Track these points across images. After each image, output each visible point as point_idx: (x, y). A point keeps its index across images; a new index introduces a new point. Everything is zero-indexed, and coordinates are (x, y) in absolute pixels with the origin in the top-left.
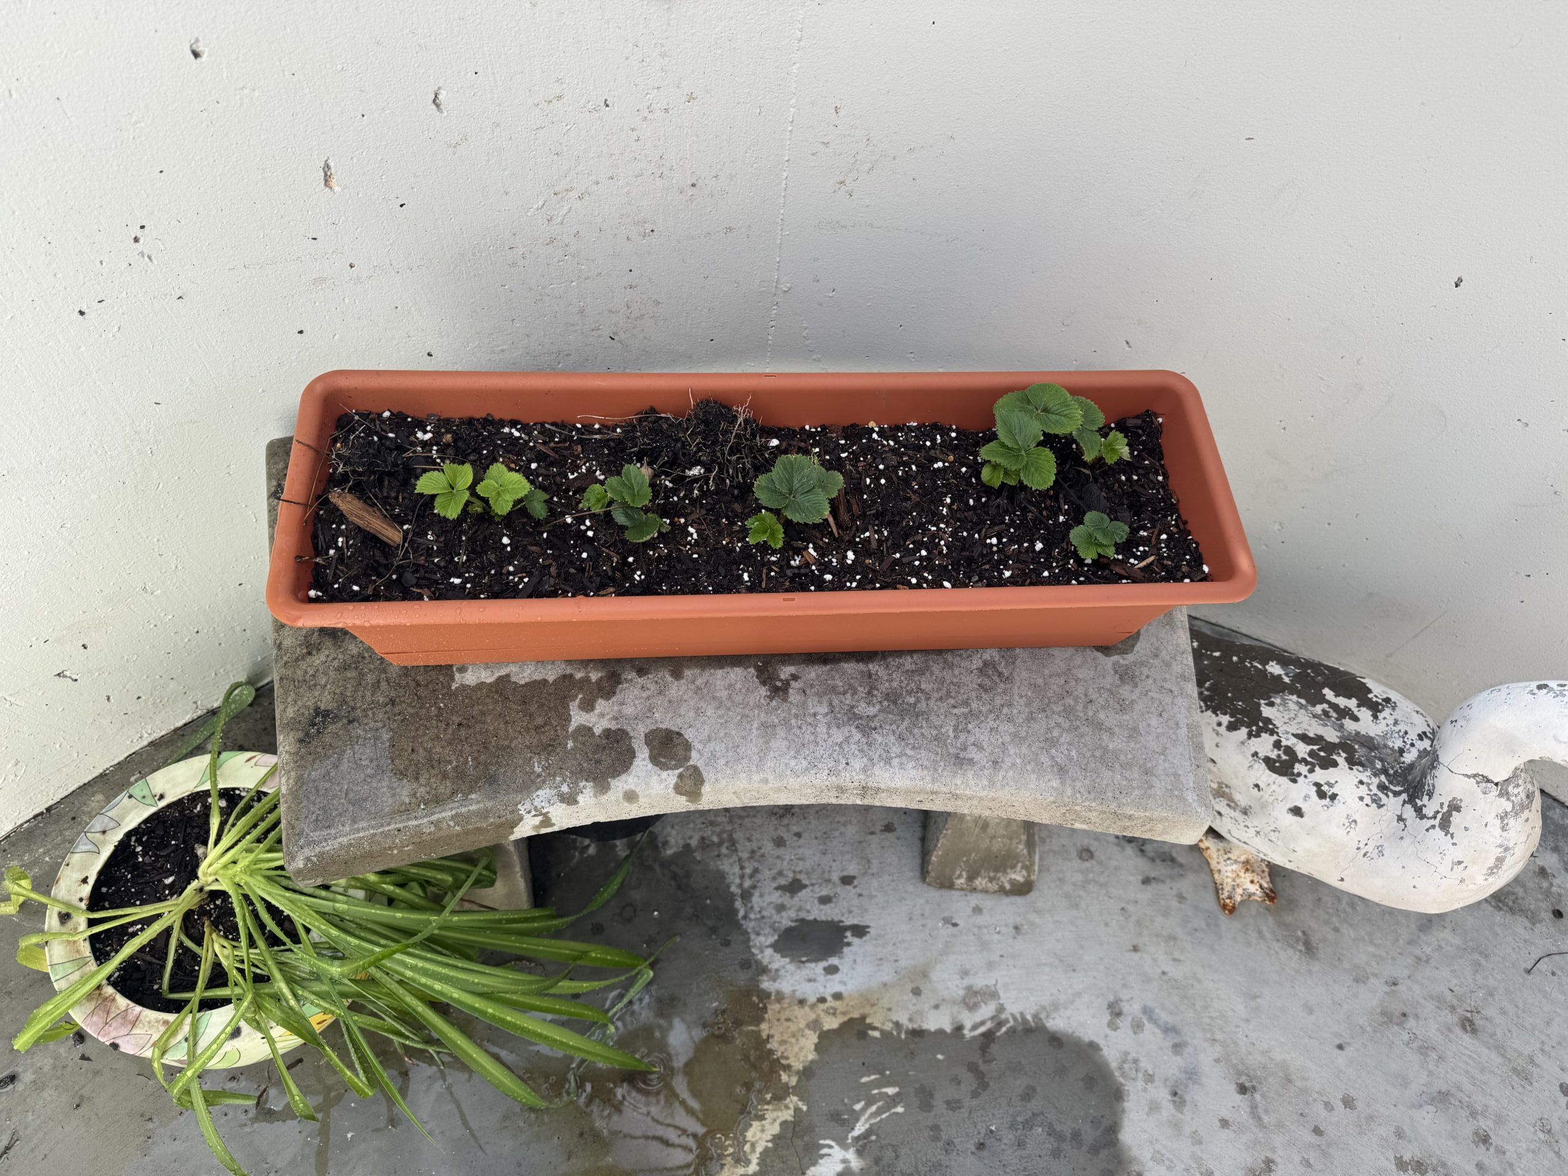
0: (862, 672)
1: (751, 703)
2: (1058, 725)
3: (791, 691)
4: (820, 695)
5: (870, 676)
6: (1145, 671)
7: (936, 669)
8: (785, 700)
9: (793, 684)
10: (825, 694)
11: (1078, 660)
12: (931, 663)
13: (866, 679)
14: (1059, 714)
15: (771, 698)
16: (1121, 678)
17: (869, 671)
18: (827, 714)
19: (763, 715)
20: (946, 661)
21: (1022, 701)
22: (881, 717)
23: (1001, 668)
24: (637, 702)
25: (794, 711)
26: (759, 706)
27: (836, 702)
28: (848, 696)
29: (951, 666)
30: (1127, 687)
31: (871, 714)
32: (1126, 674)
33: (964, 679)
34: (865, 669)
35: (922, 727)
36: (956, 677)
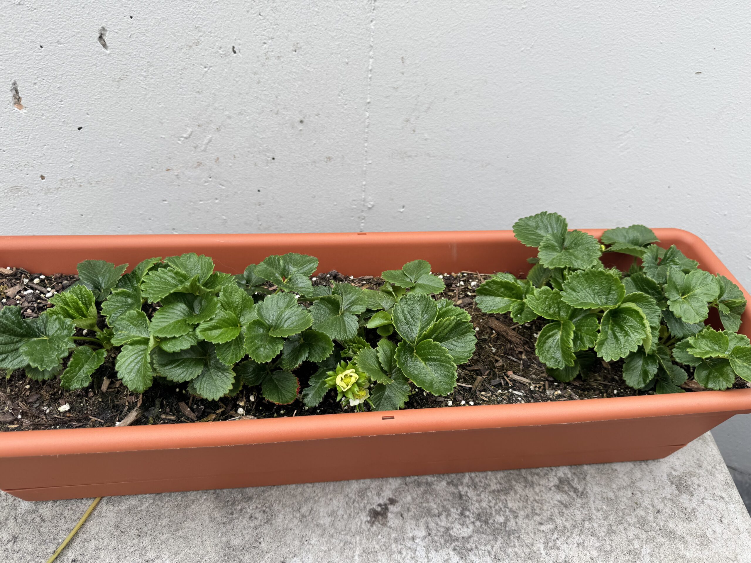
0: (453, 493)
1: (353, 530)
2: (637, 537)
3: (389, 515)
4: (416, 518)
5: (461, 497)
6: (695, 480)
7: (519, 487)
8: (384, 525)
9: (391, 508)
10: (422, 517)
11: (638, 474)
12: (514, 483)
13: (457, 501)
14: (634, 525)
15: (372, 523)
16: (678, 488)
17: (460, 492)
18: (425, 537)
19: (364, 541)
20: (526, 480)
21: (600, 514)
22: (475, 537)
23: (575, 483)
24: (244, 532)
25: (393, 535)
26: (360, 532)
27: (432, 525)
28: (443, 517)
29: (532, 485)
30: (684, 496)
31: (466, 535)
32: (681, 484)
33: (545, 497)
34: (456, 491)
35: (514, 546)
36: (537, 494)
